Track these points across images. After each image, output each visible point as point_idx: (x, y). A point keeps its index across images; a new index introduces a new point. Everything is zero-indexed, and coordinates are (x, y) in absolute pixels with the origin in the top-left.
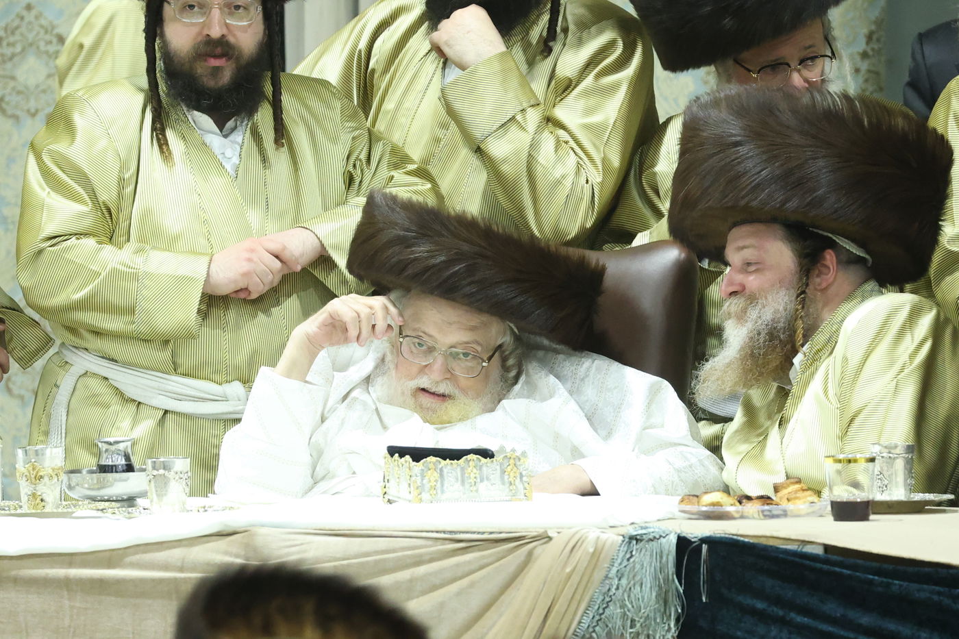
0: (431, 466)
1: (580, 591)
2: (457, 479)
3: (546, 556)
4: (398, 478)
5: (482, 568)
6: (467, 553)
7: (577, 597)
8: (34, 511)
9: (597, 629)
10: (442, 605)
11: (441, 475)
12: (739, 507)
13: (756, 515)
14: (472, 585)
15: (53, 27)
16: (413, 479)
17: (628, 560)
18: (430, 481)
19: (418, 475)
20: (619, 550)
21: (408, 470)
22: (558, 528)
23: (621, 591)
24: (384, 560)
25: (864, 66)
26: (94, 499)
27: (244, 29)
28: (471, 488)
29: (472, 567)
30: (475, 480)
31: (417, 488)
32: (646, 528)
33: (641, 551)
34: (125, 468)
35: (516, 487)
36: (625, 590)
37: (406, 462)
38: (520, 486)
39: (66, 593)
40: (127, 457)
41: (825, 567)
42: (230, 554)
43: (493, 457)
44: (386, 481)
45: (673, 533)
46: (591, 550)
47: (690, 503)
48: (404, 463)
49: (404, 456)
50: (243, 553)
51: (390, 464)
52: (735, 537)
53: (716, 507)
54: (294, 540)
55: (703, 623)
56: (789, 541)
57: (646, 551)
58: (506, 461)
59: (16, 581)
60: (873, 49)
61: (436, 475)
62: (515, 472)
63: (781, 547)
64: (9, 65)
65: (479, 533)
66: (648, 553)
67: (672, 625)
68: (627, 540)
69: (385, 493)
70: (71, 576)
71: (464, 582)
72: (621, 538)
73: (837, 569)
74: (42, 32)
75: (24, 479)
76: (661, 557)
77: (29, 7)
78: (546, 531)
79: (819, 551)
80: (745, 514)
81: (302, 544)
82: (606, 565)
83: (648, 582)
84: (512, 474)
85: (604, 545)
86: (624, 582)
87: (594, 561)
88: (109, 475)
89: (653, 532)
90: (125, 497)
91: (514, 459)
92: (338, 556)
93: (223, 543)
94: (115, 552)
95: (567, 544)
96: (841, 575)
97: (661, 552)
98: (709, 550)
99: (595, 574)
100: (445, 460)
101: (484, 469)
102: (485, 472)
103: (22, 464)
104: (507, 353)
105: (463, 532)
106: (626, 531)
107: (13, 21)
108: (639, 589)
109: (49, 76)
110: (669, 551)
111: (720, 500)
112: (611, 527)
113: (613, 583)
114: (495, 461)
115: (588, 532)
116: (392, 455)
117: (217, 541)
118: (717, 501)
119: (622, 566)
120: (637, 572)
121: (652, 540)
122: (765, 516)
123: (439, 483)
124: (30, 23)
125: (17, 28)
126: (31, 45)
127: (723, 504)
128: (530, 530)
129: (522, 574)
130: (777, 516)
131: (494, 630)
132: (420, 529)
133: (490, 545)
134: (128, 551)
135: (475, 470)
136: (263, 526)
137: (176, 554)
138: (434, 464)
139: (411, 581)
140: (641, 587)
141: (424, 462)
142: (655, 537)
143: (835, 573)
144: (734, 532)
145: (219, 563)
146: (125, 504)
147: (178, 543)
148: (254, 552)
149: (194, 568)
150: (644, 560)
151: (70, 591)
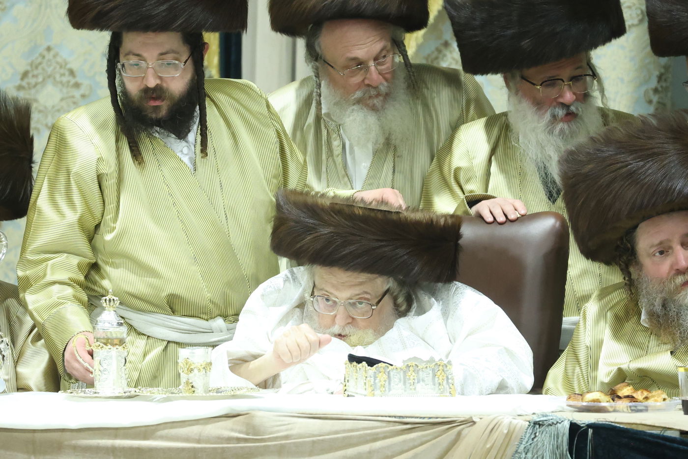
0: (382, 370)
2: (400, 380)
3: (471, 436)
4: (356, 378)
5: (422, 444)
6: (412, 433)
11: (389, 377)
12: (613, 403)
13: (625, 410)
15: (66, 64)
16: (368, 379)
17: (533, 439)
18: (380, 381)
19: (372, 376)
20: (526, 432)
21: (364, 372)
22: (480, 415)
24: (350, 437)
25: (655, 99)
28: (411, 387)
29: (416, 443)
30: (413, 381)
31: (371, 386)
32: (546, 416)
33: (542, 433)
35: (444, 387)
37: (363, 366)
38: (447, 386)
39: (112, 457)
41: (682, 447)
42: (236, 431)
44: (346, 381)
45: (567, 421)
46: (506, 432)
47: (575, 399)
48: (361, 368)
49: (361, 362)
50: (244, 429)
51: (349, 369)
52: (613, 424)
53: (596, 403)
54: (282, 421)
56: (654, 428)
57: (546, 433)
58: (436, 367)
59: (75, 448)
60: (662, 87)
61: (385, 376)
62: (443, 376)
63: (648, 431)
64: (33, 91)
65: (421, 418)
66: (548, 435)
68: (532, 424)
69: (346, 390)
70: (116, 445)
71: (410, 454)
72: (528, 423)
74: (58, 67)
76: (558, 438)
77: (49, 49)
78: (471, 417)
79: (676, 435)
80: (617, 409)
81: (289, 424)
82: (516, 443)
83: (547, 455)
84: (441, 378)
85: (514, 429)
86: (529, 455)
87: (507, 440)
89: (552, 419)
91: (443, 366)
92: (315, 433)
93: (230, 422)
94: (149, 428)
95: (487, 427)
97: (558, 433)
98: (593, 433)
99: (508, 449)
101: (421, 373)
102: (421, 375)
104: (395, 293)
105: (409, 417)
106: (532, 418)
107: (37, 58)
109: (62, 100)
110: (563, 434)
111: (600, 398)
112: (519, 415)
113: (521, 456)
115: (503, 418)
116: (351, 362)
117: (226, 420)
118: (597, 398)
119: (528, 444)
120: (540, 448)
121: (551, 425)
122: (632, 410)
123: (387, 382)
124: (49, 61)
125: (40, 64)
126: (49, 77)
127: (601, 400)
128: (460, 416)
129: (453, 449)
130: (641, 411)
132: (377, 414)
133: (430, 426)
134: (159, 427)
135: (413, 374)
136: (260, 410)
137: (195, 430)
138: (384, 368)
139: (370, 452)
141: (377, 367)
142: (553, 423)
144: (613, 420)
145: (227, 437)
147: (197, 422)
148: (253, 429)
149: (208, 441)
150: (545, 439)
151: (115, 456)
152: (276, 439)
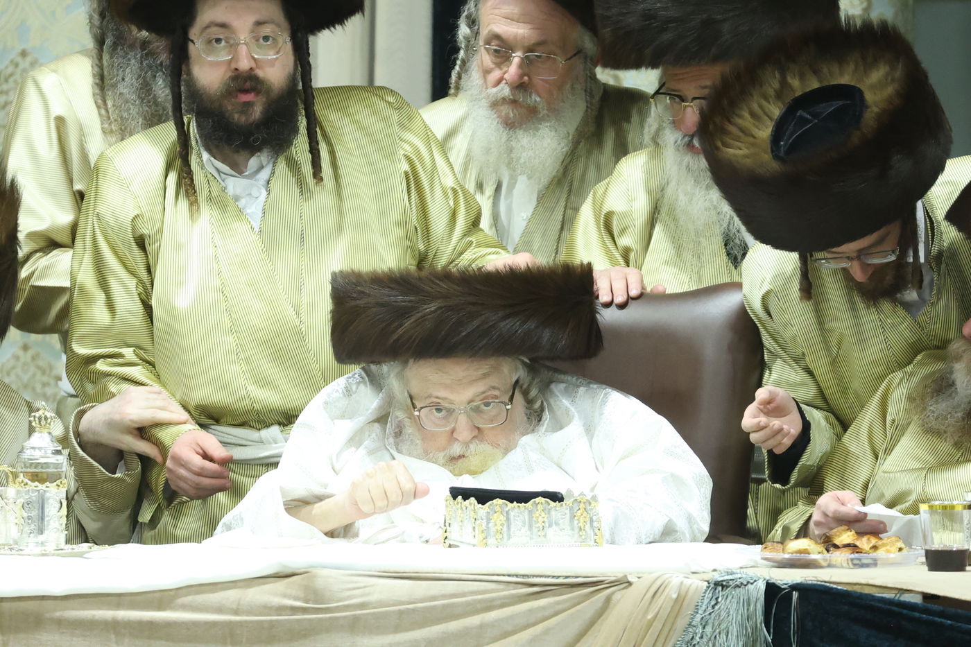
0: (498, 509)
2: (524, 523)
3: (625, 602)
4: (462, 521)
5: (556, 614)
6: (542, 598)
11: (508, 519)
12: (827, 555)
13: (845, 564)
14: (547, 632)
16: (478, 522)
17: (713, 607)
18: (496, 525)
19: (483, 517)
20: (704, 596)
21: (472, 512)
22: (637, 573)
23: (705, 639)
27: (272, 63)
28: (539, 533)
29: (547, 613)
30: (543, 524)
31: (482, 532)
32: (732, 573)
33: (726, 598)
35: (586, 532)
36: (710, 638)
37: (470, 504)
38: (590, 532)
39: (113, 636)
41: (925, 616)
42: (290, 597)
43: (563, 501)
45: (762, 580)
46: (674, 596)
47: (774, 550)
48: (468, 505)
49: (468, 498)
50: (302, 595)
51: (452, 507)
52: (828, 585)
53: (802, 555)
54: (356, 582)
56: (886, 590)
57: (733, 598)
58: (576, 504)
59: (61, 623)
61: (503, 518)
62: (585, 517)
63: (877, 595)
65: (553, 577)
66: (734, 601)
68: (712, 586)
69: (446, 538)
70: (119, 618)
71: (538, 629)
72: (706, 584)
76: (749, 605)
77: (24, 54)
78: (626, 576)
79: (917, 599)
80: (834, 563)
81: (365, 587)
82: (689, 612)
83: (734, 629)
84: (582, 520)
85: (687, 592)
86: (709, 630)
87: (677, 608)
89: (740, 578)
91: (584, 503)
92: (403, 599)
93: (281, 585)
94: (166, 593)
95: (649, 588)
96: (942, 624)
97: (749, 599)
98: (800, 598)
99: (678, 621)
100: (512, 502)
101: (553, 513)
102: (554, 516)
104: (526, 385)
105: (537, 576)
106: (711, 577)
107: (7, 67)
108: (725, 637)
110: (757, 600)
111: (808, 547)
112: (693, 573)
113: (697, 631)
114: (564, 505)
115: (671, 577)
116: (455, 497)
117: (276, 582)
118: (804, 548)
119: (706, 614)
120: (723, 619)
121: (739, 587)
122: (854, 565)
123: (505, 526)
125: (12, 75)
127: (810, 551)
128: (609, 574)
129: (599, 621)
130: (867, 566)
133: (566, 589)
134: (180, 591)
135: (543, 514)
136: (324, 567)
137: (231, 595)
138: (500, 507)
140: (727, 636)
141: (491, 505)
142: (742, 584)
143: (934, 623)
144: (827, 579)
145: (277, 605)
148: (314, 594)
149: (249, 612)
150: (730, 607)
151: (117, 634)
152: (347, 608)
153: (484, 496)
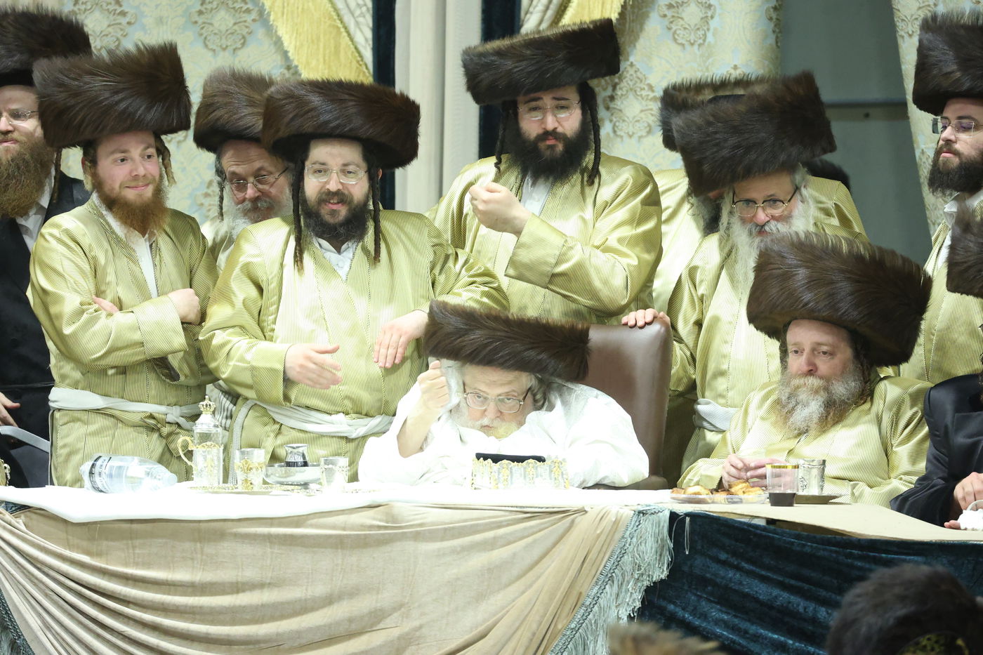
0: (505, 466)
1: (605, 546)
2: (521, 475)
3: (583, 523)
4: (483, 473)
5: (540, 531)
6: (531, 521)
7: (604, 549)
8: (247, 491)
9: (616, 571)
10: (515, 555)
11: (511, 472)
12: (714, 496)
13: (723, 502)
14: (535, 541)
16: (492, 474)
17: (637, 526)
18: (504, 476)
19: (496, 471)
20: (631, 520)
21: (489, 468)
22: (591, 506)
23: (632, 546)
26: (282, 484)
27: (355, 186)
28: (530, 481)
29: (535, 530)
30: (533, 476)
31: (496, 480)
32: (650, 506)
33: (646, 521)
34: (303, 464)
35: (559, 481)
36: (635, 546)
37: (488, 463)
38: (562, 481)
39: (268, 544)
40: (304, 456)
41: (764, 533)
42: (377, 520)
45: (667, 510)
46: (614, 519)
47: (678, 492)
48: (486, 464)
49: (487, 459)
50: (384, 518)
52: (708, 513)
53: (696, 496)
54: (418, 511)
55: (686, 569)
56: (743, 516)
57: (649, 521)
59: (236, 535)
61: (508, 472)
62: (558, 472)
63: (738, 519)
65: (539, 508)
66: (651, 522)
67: (665, 569)
68: (637, 513)
70: (272, 533)
71: (530, 539)
72: (633, 512)
73: (771, 535)
75: (240, 470)
76: (659, 525)
78: (584, 508)
79: (762, 523)
80: (716, 500)
81: (423, 513)
82: (623, 529)
83: (650, 541)
84: (556, 473)
85: (621, 517)
86: (634, 540)
87: (615, 527)
88: (292, 468)
89: (654, 509)
90: (302, 483)
92: (447, 521)
93: (372, 512)
94: (301, 518)
95: (598, 514)
97: (659, 521)
98: (690, 521)
99: (616, 535)
100: (514, 462)
101: (539, 469)
102: (539, 471)
103: (238, 460)
104: (536, 391)
105: (529, 507)
106: (637, 508)
108: (644, 545)
110: (664, 522)
112: (625, 507)
113: (627, 541)
114: (546, 464)
115: (611, 509)
117: (368, 510)
118: (698, 491)
119: (633, 530)
120: (643, 534)
121: (653, 514)
122: (728, 502)
123: (509, 477)
127: (701, 494)
128: (573, 506)
129: (567, 535)
130: (735, 502)
131: (549, 570)
133: (547, 515)
134: (310, 516)
135: (533, 470)
136: (398, 501)
137: (341, 519)
138: (507, 465)
139: (495, 538)
140: (646, 544)
141: (500, 464)
142: (655, 512)
143: (769, 536)
144: (707, 510)
146: (302, 487)
147: (342, 512)
148: (392, 518)
149: (352, 529)
150: (647, 525)
151: (271, 542)
152: (412, 526)
153: (496, 459)
